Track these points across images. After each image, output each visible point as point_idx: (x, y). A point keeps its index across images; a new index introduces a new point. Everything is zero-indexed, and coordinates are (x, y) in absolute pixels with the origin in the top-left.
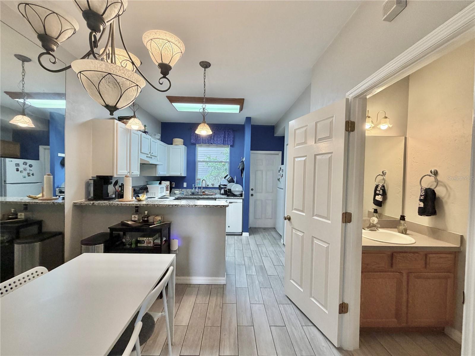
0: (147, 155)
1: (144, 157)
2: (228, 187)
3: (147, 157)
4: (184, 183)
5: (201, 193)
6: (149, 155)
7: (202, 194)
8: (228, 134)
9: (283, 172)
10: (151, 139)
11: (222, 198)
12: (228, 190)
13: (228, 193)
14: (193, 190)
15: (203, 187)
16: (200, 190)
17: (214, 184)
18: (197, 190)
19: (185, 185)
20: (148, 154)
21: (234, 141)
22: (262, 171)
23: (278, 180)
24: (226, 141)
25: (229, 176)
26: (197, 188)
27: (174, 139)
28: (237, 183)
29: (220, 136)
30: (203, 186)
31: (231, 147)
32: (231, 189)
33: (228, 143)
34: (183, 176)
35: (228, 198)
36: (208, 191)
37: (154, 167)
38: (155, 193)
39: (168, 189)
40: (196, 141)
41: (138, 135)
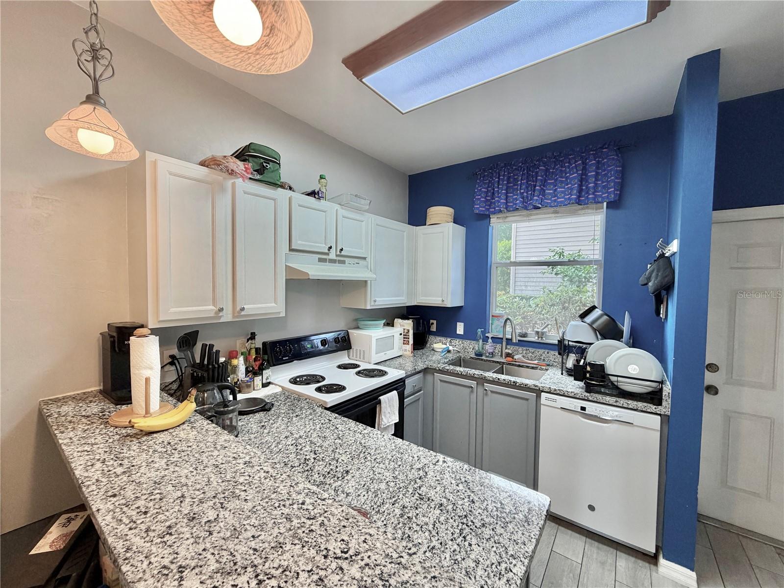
0: (323, 257)
2: (593, 356)
4: (459, 324)
5: (501, 356)
6: (332, 255)
10: (337, 210)
12: (588, 369)
13: (591, 377)
14: (479, 346)
16: (499, 346)
18: (489, 347)
19: (460, 329)
20: (324, 253)
21: (622, 187)
24: (591, 191)
25: (597, 313)
26: (490, 340)
27: (429, 210)
28: (634, 343)
29: (567, 178)
30: (508, 337)
31: (611, 211)
33: (596, 196)
34: (449, 305)
35: (590, 398)
36: (524, 352)
37: (362, 284)
38: (364, 351)
39: (409, 338)
40: (490, 208)
41: (274, 200)
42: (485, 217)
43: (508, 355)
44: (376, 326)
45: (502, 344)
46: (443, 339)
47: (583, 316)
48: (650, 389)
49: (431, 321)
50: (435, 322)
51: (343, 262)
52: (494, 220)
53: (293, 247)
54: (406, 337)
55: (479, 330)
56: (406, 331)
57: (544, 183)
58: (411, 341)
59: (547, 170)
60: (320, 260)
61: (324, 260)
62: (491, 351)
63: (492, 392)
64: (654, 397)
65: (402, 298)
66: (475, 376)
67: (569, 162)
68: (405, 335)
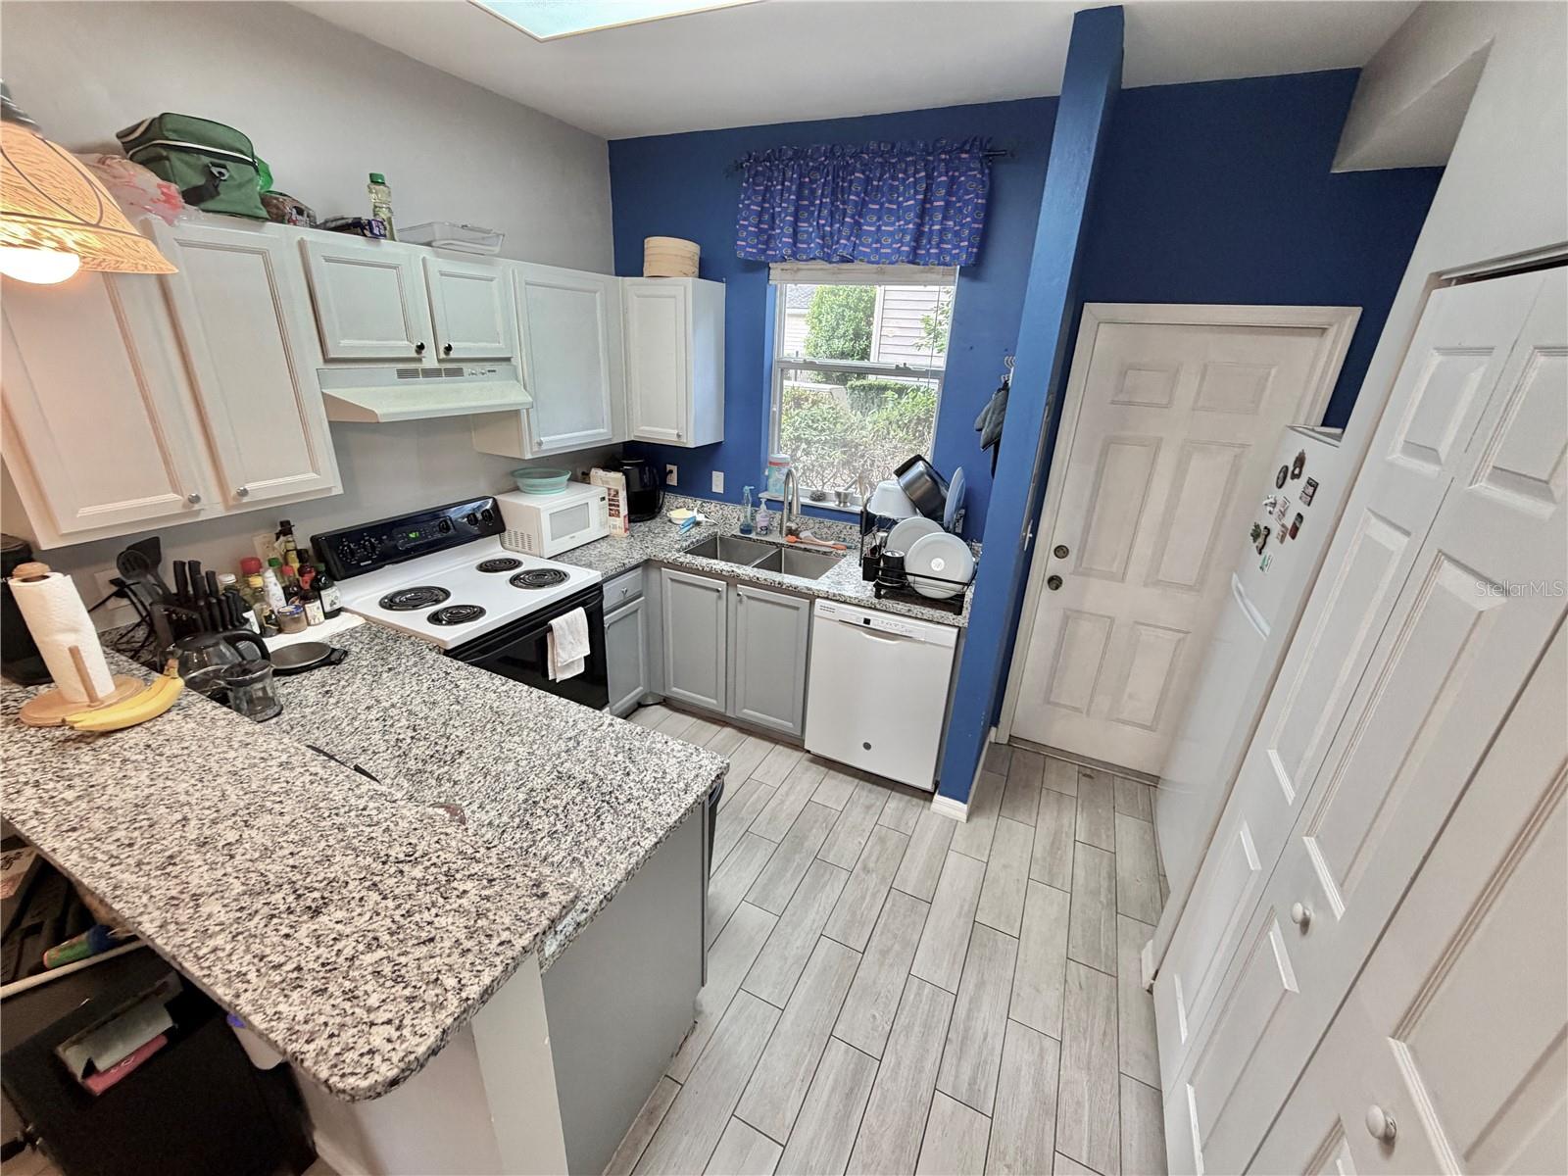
2: (896, 543)
4: (715, 474)
5: (781, 532)
6: (428, 360)
8: (951, 180)
10: (425, 259)
14: (747, 515)
16: (776, 516)
17: (844, 495)
18: (762, 516)
19: (718, 482)
21: (985, 239)
22: (1157, 446)
23: (1256, 535)
24: (935, 241)
25: (922, 467)
26: (765, 504)
27: (648, 243)
28: (954, 525)
29: (900, 205)
31: (964, 280)
32: (905, 557)
33: (942, 251)
34: (691, 445)
35: (878, 607)
36: (817, 525)
37: (510, 417)
38: (529, 536)
39: (618, 506)
40: (768, 248)
41: (262, 253)
42: (758, 267)
43: (791, 532)
44: (554, 487)
45: (782, 510)
46: (689, 501)
47: (900, 472)
48: (953, 593)
49: (669, 467)
50: (674, 468)
51: (458, 372)
52: (776, 271)
53: (332, 355)
54: (613, 504)
55: (746, 488)
56: (613, 493)
57: (861, 209)
58: (624, 510)
59: (868, 181)
60: (402, 374)
61: (413, 373)
62: (765, 524)
63: (749, 597)
64: (954, 604)
65: (602, 430)
66: (724, 573)
67: (905, 172)
68: (613, 500)
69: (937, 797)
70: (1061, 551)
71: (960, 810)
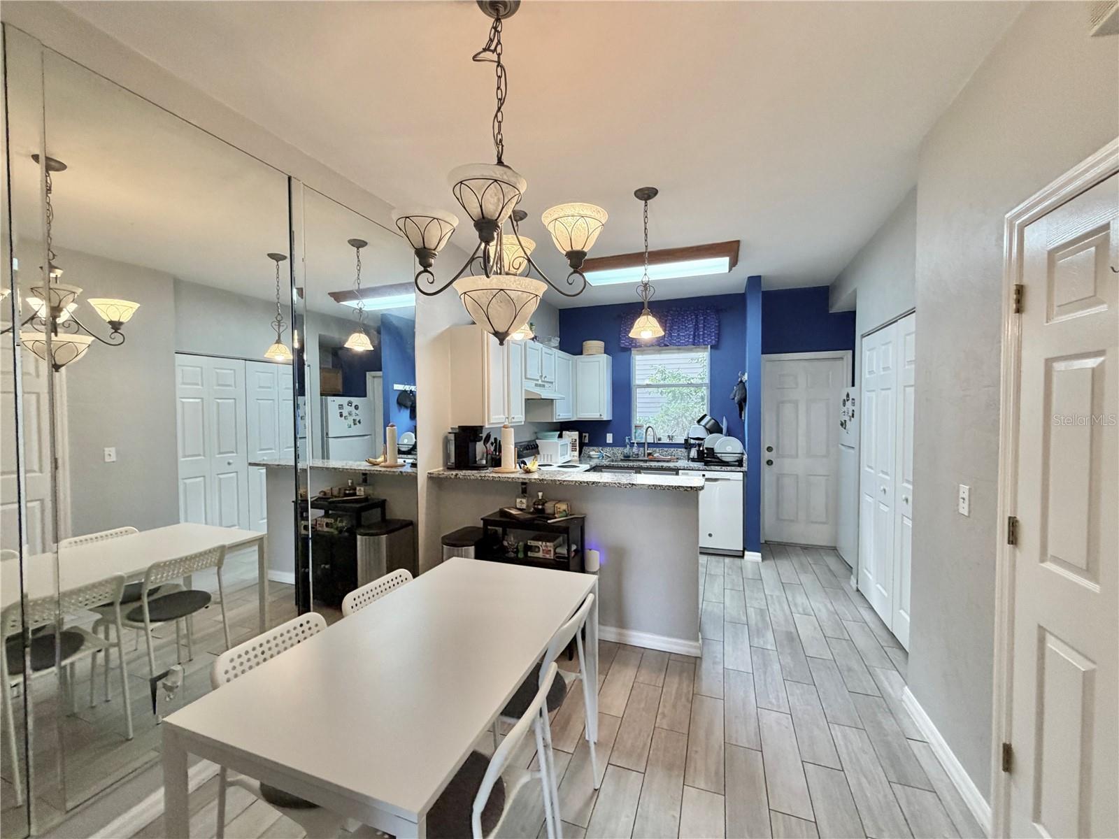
0: (537, 382)
1: (530, 386)
2: (707, 444)
3: (536, 385)
4: (608, 435)
5: (644, 456)
6: (540, 381)
7: (646, 458)
8: (705, 318)
9: (853, 404)
10: (542, 349)
11: (692, 470)
12: (705, 451)
13: (707, 457)
14: (627, 450)
15: (648, 443)
16: (642, 449)
17: (672, 437)
18: (635, 450)
19: (610, 438)
20: (538, 380)
21: (719, 336)
22: (796, 403)
23: (842, 425)
24: (701, 337)
25: (708, 418)
26: (636, 445)
27: (584, 343)
28: (729, 434)
29: (686, 327)
30: (649, 441)
31: (713, 350)
32: (713, 449)
33: (704, 341)
34: (605, 419)
35: (707, 469)
36: (661, 451)
38: (551, 455)
39: (575, 447)
42: (627, 351)
43: (649, 454)
44: (552, 437)
45: (644, 447)
46: (597, 447)
47: (699, 421)
48: (737, 458)
49: (584, 434)
50: (587, 435)
51: (544, 386)
52: (634, 351)
53: (527, 376)
55: (627, 438)
56: (573, 441)
57: (671, 329)
62: (637, 453)
64: (739, 463)
65: (570, 414)
67: (687, 316)
68: (573, 444)
69: (746, 553)
70: (770, 449)
71: (758, 556)
